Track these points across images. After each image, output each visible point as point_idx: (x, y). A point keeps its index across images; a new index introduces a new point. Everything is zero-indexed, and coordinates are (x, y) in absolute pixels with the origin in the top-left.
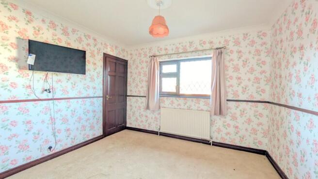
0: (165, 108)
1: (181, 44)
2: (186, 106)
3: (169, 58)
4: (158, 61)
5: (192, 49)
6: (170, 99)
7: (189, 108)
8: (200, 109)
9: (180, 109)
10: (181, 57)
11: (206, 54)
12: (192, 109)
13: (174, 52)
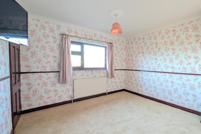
0: (76, 79)
1: (89, 33)
2: (93, 75)
3: (79, 40)
4: (71, 40)
5: (96, 39)
6: (81, 72)
7: (94, 77)
8: (100, 76)
9: (89, 78)
10: (88, 42)
11: (103, 44)
12: (96, 77)
13: (83, 37)
